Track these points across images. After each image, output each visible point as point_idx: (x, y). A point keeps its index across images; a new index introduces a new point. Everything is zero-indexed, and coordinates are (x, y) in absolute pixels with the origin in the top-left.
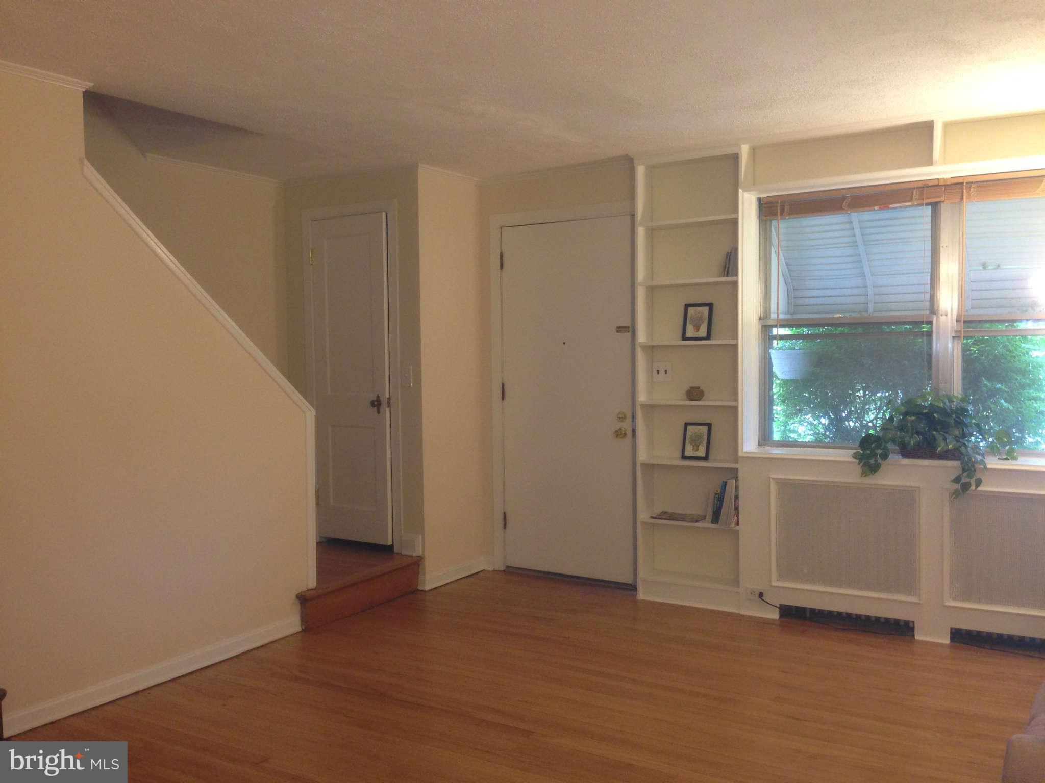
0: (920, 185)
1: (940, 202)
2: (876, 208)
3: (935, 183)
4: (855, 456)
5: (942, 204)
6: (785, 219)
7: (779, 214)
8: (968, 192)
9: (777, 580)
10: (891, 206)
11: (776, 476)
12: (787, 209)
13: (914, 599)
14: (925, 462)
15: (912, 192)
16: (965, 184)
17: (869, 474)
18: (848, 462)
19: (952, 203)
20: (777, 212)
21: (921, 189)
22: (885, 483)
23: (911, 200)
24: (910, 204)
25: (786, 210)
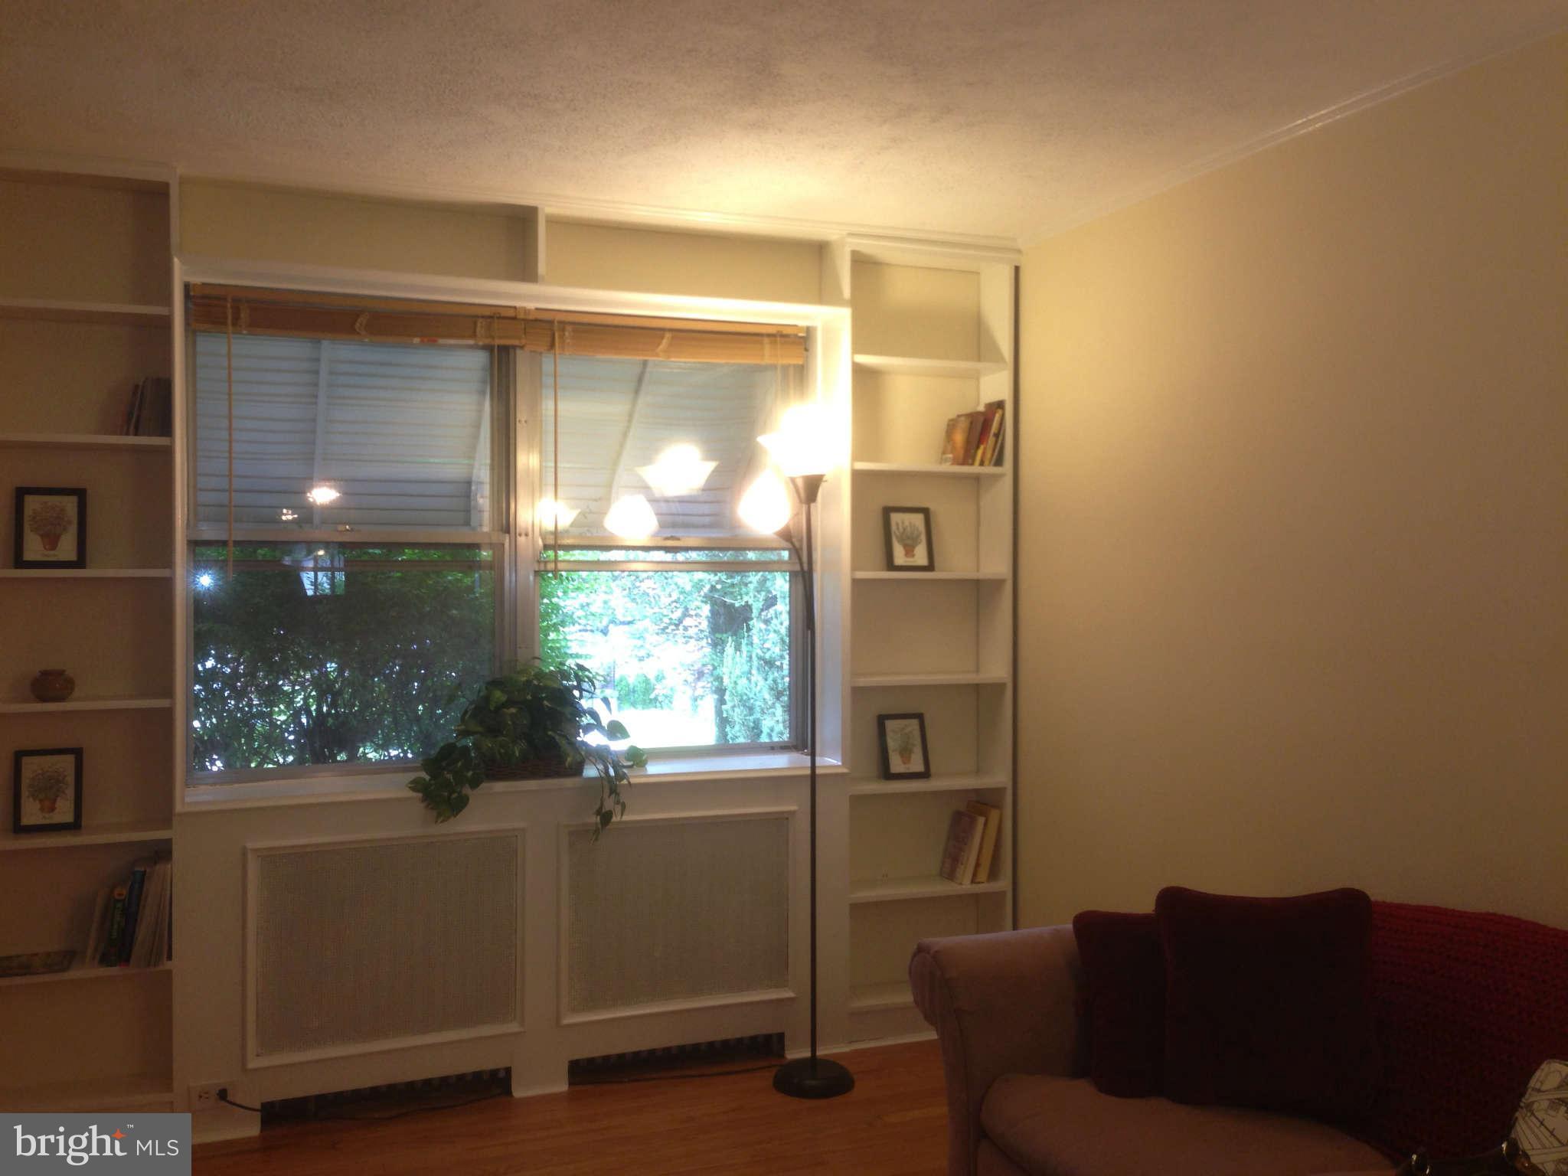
0: (487, 312)
1: (514, 347)
2: (417, 340)
3: (511, 313)
4: (416, 785)
5: (519, 352)
6: (240, 333)
7: (229, 321)
8: (562, 337)
9: (258, 1056)
10: (441, 341)
11: (259, 845)
12: (244, 315)
13: (513, 1027)
14: (532, 785)
15: (475, 323)
16: (556, 324)
17: (449, 818)
18: (399, 800)
19: (531, 351)
20: (226, 318)
21: (489, 320)
22: (474, 828)
23: (474, 335)
24: (471, 342)
25: (242, 315)
